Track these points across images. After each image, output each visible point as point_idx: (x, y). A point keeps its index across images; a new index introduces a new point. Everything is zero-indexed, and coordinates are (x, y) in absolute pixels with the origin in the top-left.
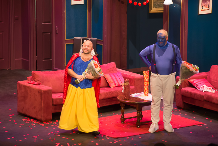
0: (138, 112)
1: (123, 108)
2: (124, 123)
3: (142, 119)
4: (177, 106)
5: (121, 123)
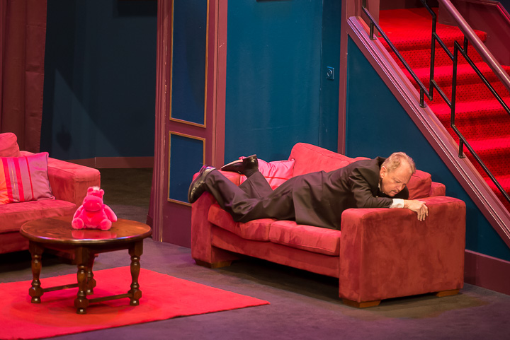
0: (82, 269)
1: (38, 259)
2: (39, 302)
3: (92, 291)
4: (195, 259)
5: (32, 301)
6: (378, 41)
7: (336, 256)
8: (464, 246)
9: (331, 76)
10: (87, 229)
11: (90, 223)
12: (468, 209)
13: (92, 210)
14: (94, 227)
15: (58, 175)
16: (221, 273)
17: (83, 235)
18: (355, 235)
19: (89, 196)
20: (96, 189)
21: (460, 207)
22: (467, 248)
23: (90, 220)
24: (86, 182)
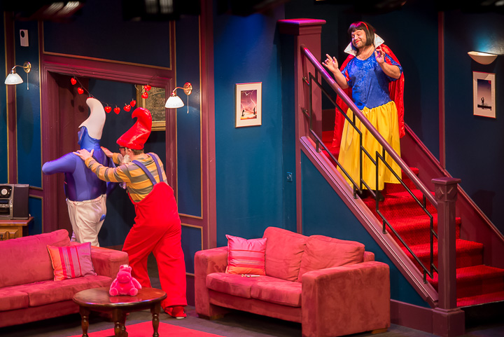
0: (118, 325)
1: (85, 319)
4: (198, 314)
6: (322, 153)
7: (299, 307)
8: (389, 296)
9: (290, 179)
10: (120, 295)
11: (122, 291)
12: (391, 270)
13: (123, 281)
14: (125, 294)
15: (99, 258)
16: (217, 323)
17: (118, 300)
18: (312, 292)
19: (121, 272)
20: (126, 266)
21: (385, 269)
22: (392, 297)
23: (122, 289)
24: (119, 262)
